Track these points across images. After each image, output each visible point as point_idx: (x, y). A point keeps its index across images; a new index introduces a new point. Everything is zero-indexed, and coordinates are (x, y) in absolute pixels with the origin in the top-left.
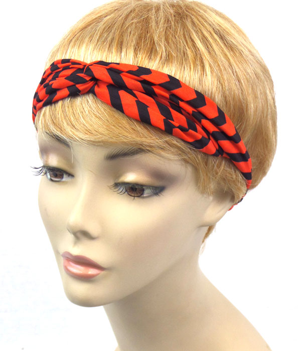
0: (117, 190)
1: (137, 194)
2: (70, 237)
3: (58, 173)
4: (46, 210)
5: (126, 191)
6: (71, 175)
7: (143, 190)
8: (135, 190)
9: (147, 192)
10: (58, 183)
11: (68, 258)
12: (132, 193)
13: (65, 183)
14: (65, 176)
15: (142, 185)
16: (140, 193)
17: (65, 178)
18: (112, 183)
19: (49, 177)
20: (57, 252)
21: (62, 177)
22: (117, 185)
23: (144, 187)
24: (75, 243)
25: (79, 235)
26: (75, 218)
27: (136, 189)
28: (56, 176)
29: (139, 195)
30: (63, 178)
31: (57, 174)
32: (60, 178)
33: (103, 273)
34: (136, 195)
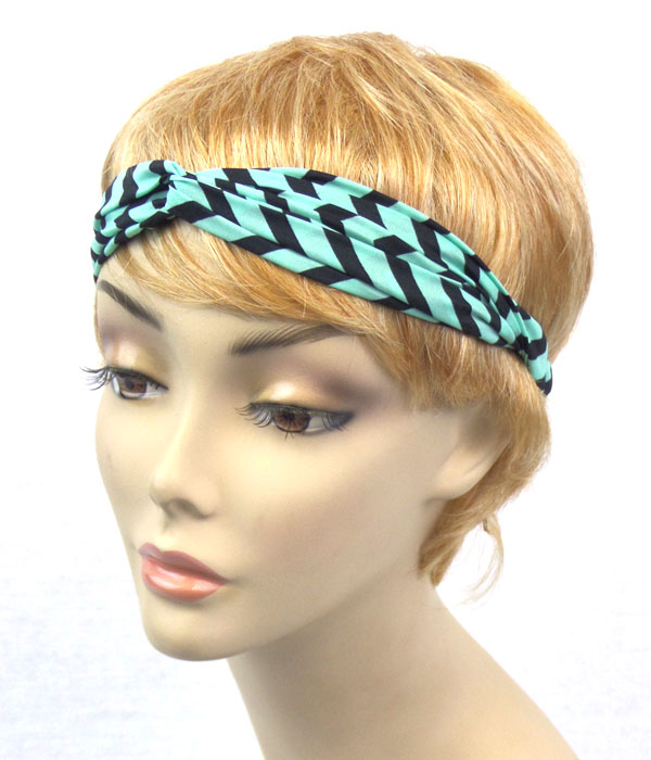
0: (253, 416)
1: (295, 425)
2: (156, 514)
3: (134, 381)
4: (109, 457)
5: (273, 419)
6: (160, 386)
7: (308, 419)
8: (291, 419)
9: (315, 423)
10: (135, 402)
11: (151, 556)
12: (285, 424)
13: (150, 402)
14: (149, 388)
15: (305, 409)
16: (300, 424)
17: (150, 393)
18: (245, 403)
19: (117, 388)
20: (130, 545)
21: (142, 389)
22: (254, 407)
23: (309, 413)
24: (166, 526)
25: (173, 508)
26: (167, 473)
27: (293, 415)
28: (131, 387)
29: (299, 429)
30: (145, 392)
31: (134, 383)
32: (139, 391)
33: (222, 589)
34: (292, 429)
